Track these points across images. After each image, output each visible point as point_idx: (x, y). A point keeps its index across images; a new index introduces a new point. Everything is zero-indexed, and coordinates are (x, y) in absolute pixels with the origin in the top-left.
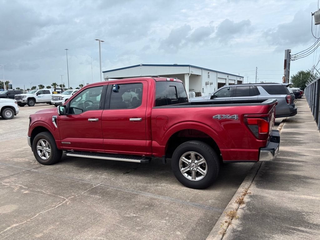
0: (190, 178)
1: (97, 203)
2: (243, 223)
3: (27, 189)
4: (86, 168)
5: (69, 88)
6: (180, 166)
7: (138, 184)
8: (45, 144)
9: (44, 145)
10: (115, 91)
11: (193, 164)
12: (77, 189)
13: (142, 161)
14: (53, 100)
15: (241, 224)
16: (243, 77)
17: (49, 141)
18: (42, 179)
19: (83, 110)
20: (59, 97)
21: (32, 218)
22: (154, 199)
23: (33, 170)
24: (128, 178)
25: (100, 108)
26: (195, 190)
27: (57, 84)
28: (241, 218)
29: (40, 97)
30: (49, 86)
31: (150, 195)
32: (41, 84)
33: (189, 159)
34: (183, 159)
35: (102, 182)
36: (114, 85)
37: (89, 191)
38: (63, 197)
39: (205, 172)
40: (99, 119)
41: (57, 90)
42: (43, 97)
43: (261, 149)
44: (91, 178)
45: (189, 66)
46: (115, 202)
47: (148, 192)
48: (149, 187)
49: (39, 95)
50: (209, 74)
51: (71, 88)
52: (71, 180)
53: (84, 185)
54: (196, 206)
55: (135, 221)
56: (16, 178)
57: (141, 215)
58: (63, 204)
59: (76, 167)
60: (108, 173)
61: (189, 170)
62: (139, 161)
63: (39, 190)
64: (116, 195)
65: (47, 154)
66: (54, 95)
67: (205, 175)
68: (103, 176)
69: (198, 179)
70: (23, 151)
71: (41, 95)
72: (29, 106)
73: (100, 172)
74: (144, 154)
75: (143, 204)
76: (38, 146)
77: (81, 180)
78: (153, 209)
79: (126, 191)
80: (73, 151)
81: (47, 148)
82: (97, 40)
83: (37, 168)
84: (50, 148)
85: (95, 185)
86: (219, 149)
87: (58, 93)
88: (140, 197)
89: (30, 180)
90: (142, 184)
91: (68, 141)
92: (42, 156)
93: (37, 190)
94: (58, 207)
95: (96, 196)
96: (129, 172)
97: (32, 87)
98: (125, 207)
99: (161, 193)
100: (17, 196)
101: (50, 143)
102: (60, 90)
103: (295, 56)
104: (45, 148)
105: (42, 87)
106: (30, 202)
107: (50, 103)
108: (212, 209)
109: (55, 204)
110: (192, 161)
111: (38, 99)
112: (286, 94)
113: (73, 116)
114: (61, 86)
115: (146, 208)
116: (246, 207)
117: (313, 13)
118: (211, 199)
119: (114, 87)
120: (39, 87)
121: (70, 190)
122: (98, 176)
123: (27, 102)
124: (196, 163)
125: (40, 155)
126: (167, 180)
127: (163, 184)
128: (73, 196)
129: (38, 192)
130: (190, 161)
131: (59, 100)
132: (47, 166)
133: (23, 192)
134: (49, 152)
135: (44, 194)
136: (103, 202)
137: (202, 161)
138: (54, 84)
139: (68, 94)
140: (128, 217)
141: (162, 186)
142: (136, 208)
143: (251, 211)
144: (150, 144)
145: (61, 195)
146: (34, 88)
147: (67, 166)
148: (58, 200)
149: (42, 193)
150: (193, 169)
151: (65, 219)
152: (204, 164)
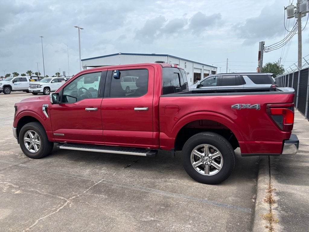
0: (202, 172)
1: (104, 204)
2: (285, 227)
3: (19, 189)
4: (81, 161)
5: (45, 76)
6: (192, 159)
7: (144, 179)
8: (34, 135)
9: (33, 137)
10: (116, 78)
11: (206, 158)
12: (77, 187)
13: (149, 155)
14: (31, 87)
15: (284, 229)
16: (217, 68)
17: (38, 133)
18: (34, 176)
19: (78, 98)
20: (37, 85)
21: (31, 226)
22: (168, 198)
23: (21, 165)
24: (131, 172)
25: (99, 96)
26: (209, 185)
27: (32, 72)
28: (281, 222)
29: (16, 85)
30: (23, 74)
31: (162, 193)
32: (16, 72)
33: (202, 152)
34: (195, 152)
35: (103, 178)
36: (115, 71)
37: (91, 189)
38: (63, 198)
39: (220, 166)
40: (98, 109)
41: (33, 78)
42: (19, 84)
43: (285, 141)
44: (89, 174)
45: (168, 56)
46: (125, 202)
47: (159, 189)
48: (157, 184)
49: (15, 83)
50: (186, 64)
51: (47, 76)
52: (67, 176)
53: (84, 181)
54: (217, 204)
55: (155, 226)
56: (3, 175)
57: (160, 219)
58: (65, 206)
59: (70, 160)
60: (108, 167)
61: (202, 164)
62: (144, 154)
63: (32, 190)
64: (123, 194)
65: (36, 147)
66: (31, 83)
67: (220, 169)
68: (103, 171)
69: (212, 173)
70: (6, 143)
71: (18, 83)
72: (5, 94)
73: (98, 167)
74: (149, 147)
75: (157, 204)
76: (25, 138)
77: (79, 176)
78: (171, 210)
79: (133, 188)
80: (67, 143)
81: (36, 140)
82: (76, 27)
83: (25, 163)
84: (40, 140)
85: (96, 182)
86: (237, 141)
87: (36, 80)
88: (151, 195)
89: (19, 177)
90: (149, 180)
91: (61, 132)
92: (30, 149)
93: (30, 190)
94: (59, 211)
95: (101, 195)
96: (130, 166)
97: (5, 75)
98: (138, 208)
99: (174, 191)
100: (8, 197)
101: (40, 135)
102: (37, 78)
103: (268, 48)
104: (33, 140)
105: (16, 74)
106: (25, 204)
107: (27, 91)
108: (236, 208)
109: (56, 207)
110: (205, 155)
111: (14, 87)
112: (271, 84)
113: (66, 104)
114: (36, 74)
115: (163, 209)
116: (279, 207)
117: (286, 7)
118: (230, 196)
119: (115, 73)
120: (13, 74)
121: (69, 188)
122: (97, 171)
123: (3, 90)
124: (210, 157)
125: (28, 148)
126: (174, 175)
127: (172, 180)
128: (74, 196)
129: (32, 192)
130: (203, 154)
131: (38, 87)
132: (36, 160)
133: (14, 192)
134: (39, 145)
135: (40, 194)
136: (112, 203)
137: (218, 154)
138: (29, 72)
139: (46, 81)
140: (146, 222)
141: (171, 182)
142: (151, 209)
143: (287, 212)
144: (158, 136)
145: (60, 196)
146: (8, 75)
147: (59, 160)
148: (58, 201)
149: (36, 192)
150: (206, 163)
151: (72, 226)
152: (219, 157)
